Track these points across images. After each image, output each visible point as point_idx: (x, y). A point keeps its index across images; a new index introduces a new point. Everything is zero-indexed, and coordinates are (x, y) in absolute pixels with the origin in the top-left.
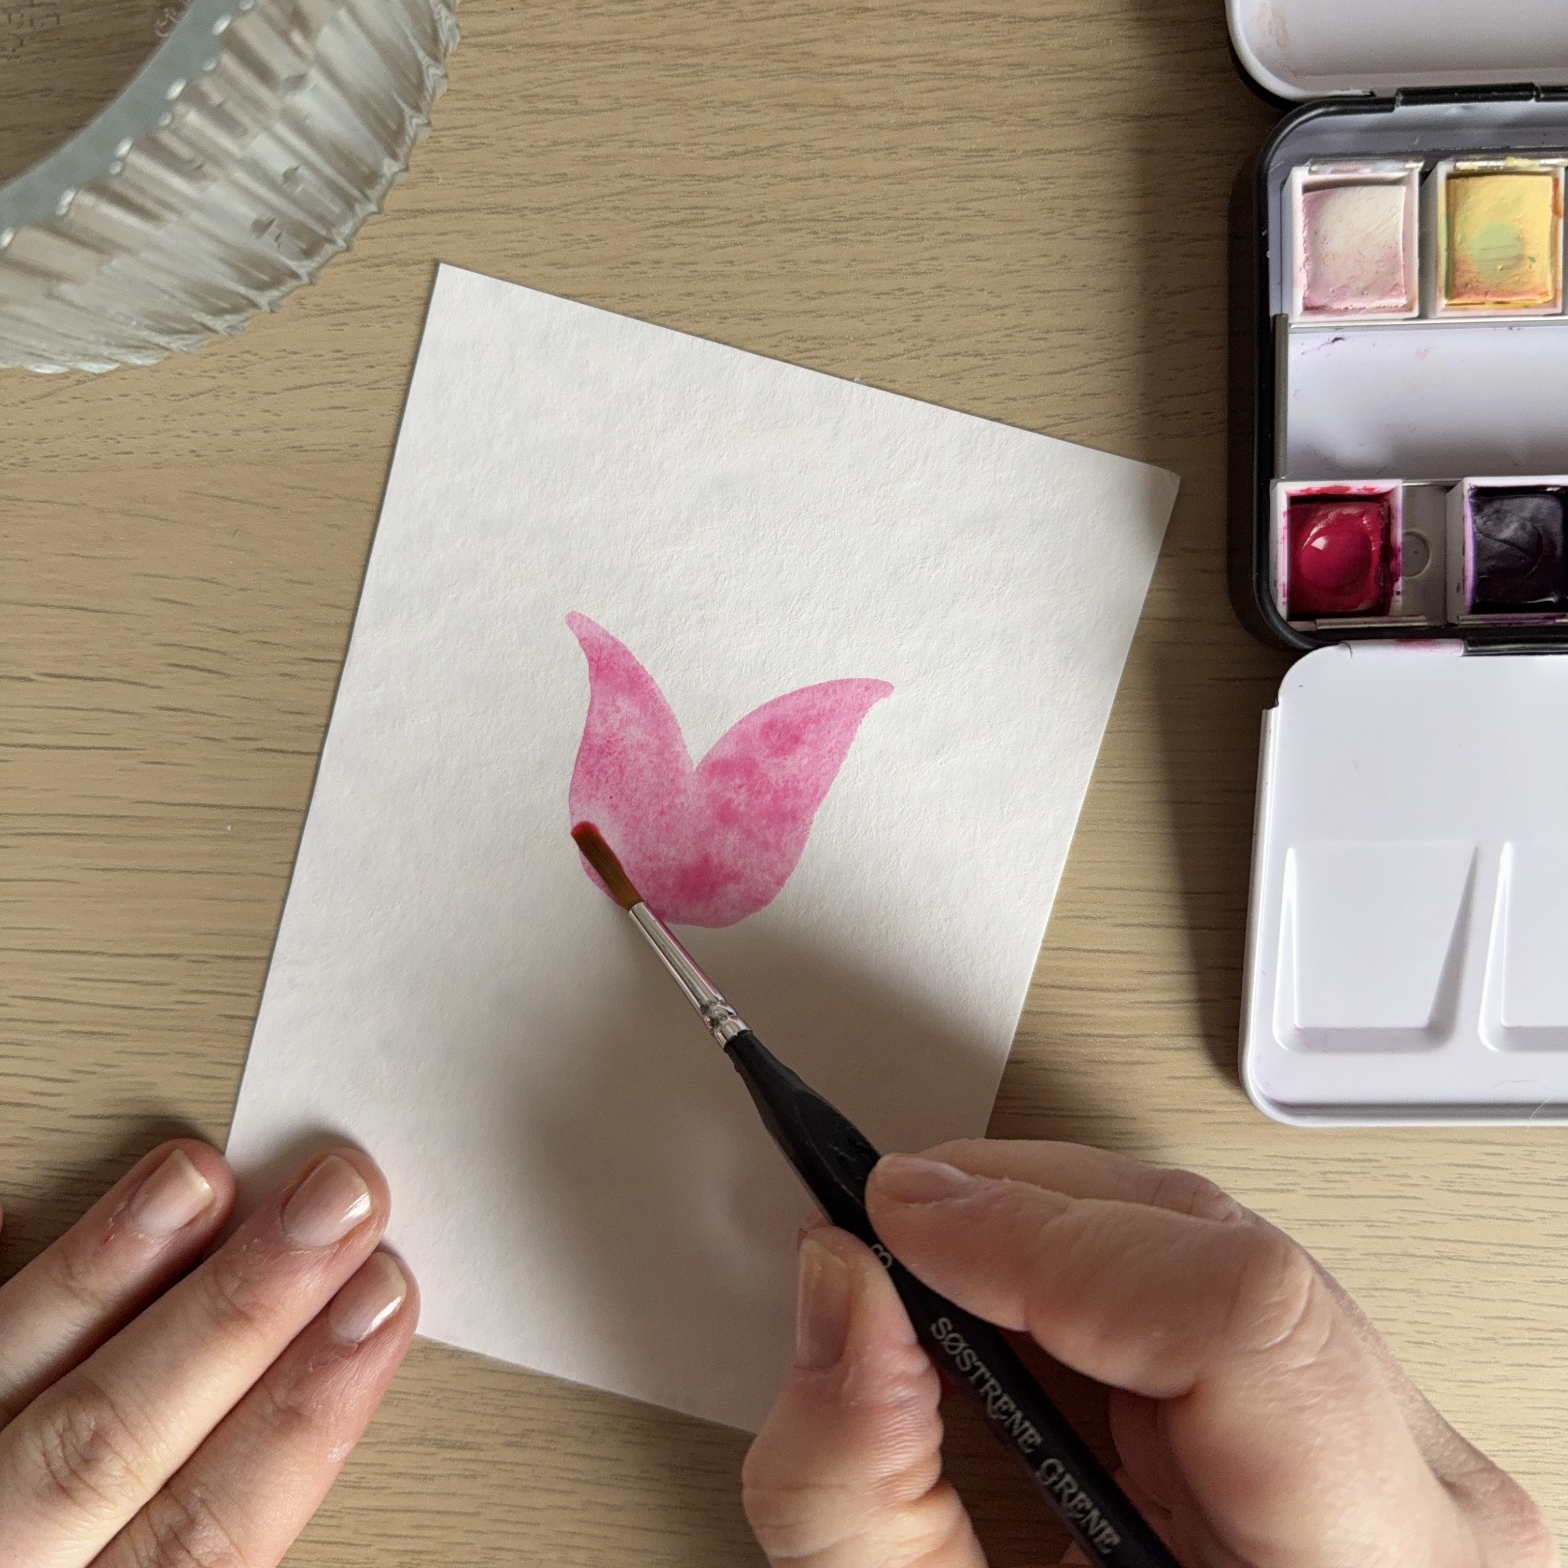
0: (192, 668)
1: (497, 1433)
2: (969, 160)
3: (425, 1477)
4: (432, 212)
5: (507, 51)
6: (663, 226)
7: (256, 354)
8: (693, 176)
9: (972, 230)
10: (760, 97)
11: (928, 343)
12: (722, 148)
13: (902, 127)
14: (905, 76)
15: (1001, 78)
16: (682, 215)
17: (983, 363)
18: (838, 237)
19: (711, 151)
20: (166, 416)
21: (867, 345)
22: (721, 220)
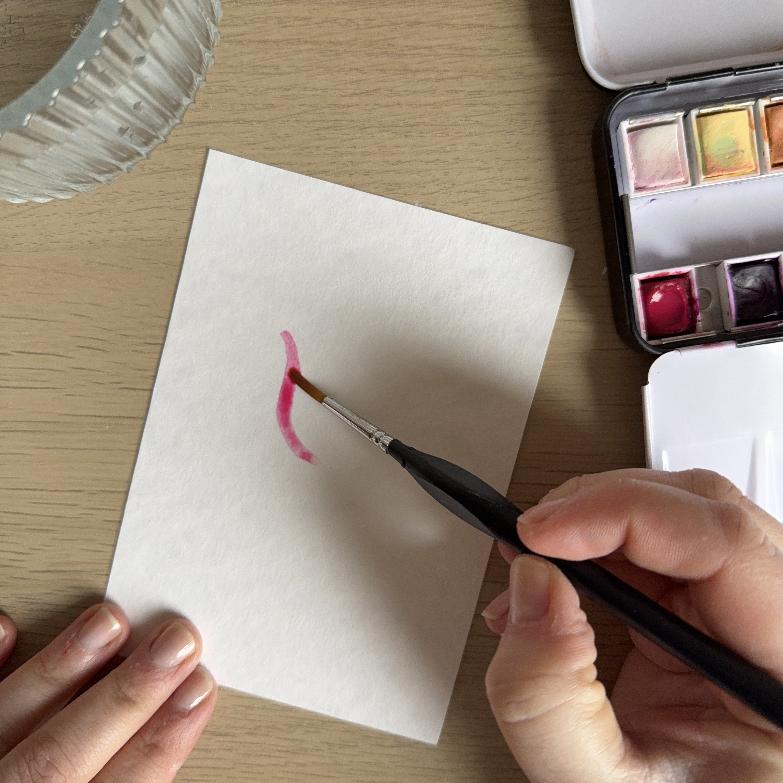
0: (90, 348)
1: (242, 727)
2: (470, 96)
3: (207, 751)
4: (207, 123)
5: (244, 44)
6: (321, 129)
7: (121, 193)
8: (335, 105)
9: (473, 131)
10: (368, 66)
11: (451, 186)
12: (349, 91)
13: (438, 80)
14: (439, 55)
15: (486, 56)
16: (330, 124)
17: (478, 195)
18: (407, 134)
19: (344, 93)
20: (76, 224)
21: (421, 187)
22: (349, 126)
